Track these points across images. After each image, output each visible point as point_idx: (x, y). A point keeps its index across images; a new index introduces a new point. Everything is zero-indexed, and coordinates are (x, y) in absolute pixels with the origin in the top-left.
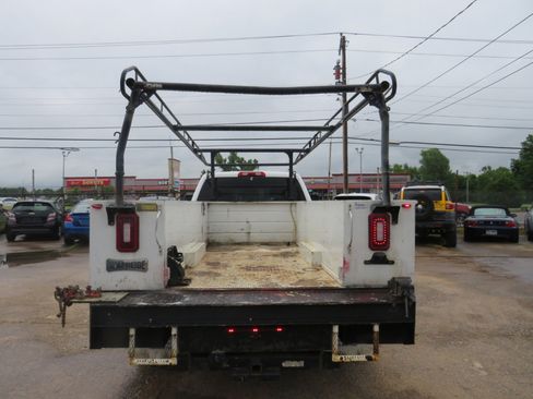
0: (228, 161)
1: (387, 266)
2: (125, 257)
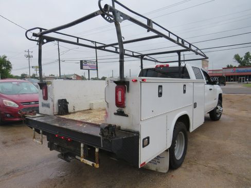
0: (243, 58)
1: (125, 117)
2: (45, 102)
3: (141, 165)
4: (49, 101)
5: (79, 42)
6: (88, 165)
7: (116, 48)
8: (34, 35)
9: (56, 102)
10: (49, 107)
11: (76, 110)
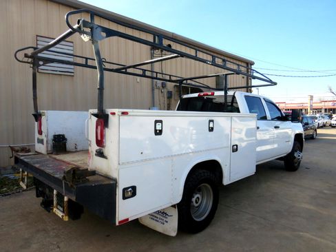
1: (105, 160)
2: (40, 137)
3: (119, 222)
4: (43, 137)
5: (88, 64)
6: (57, 216)
7: (144, 71)
8: (26, 56)
9: (51, 137)
10: (43, 144)
11: (78, 150)
